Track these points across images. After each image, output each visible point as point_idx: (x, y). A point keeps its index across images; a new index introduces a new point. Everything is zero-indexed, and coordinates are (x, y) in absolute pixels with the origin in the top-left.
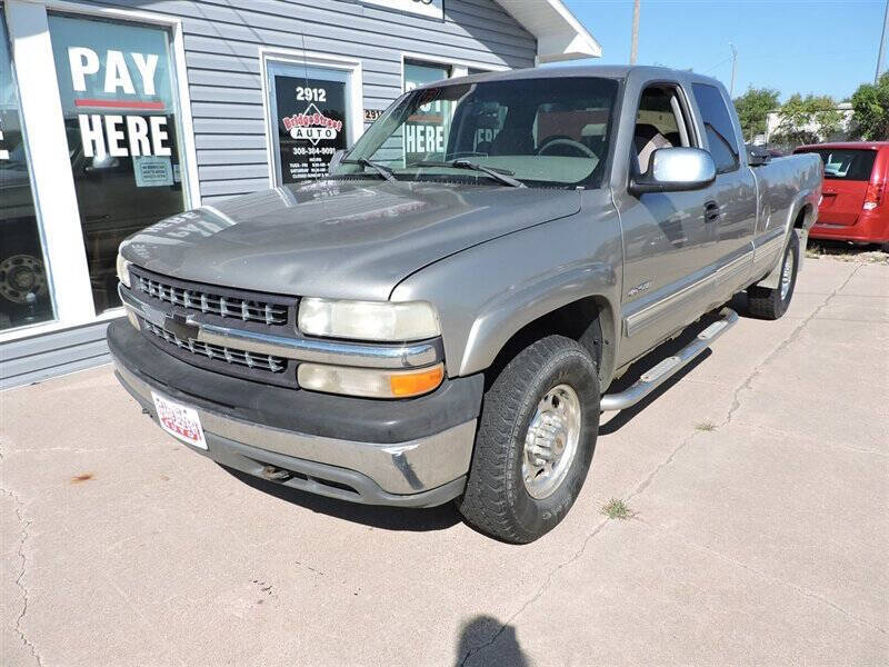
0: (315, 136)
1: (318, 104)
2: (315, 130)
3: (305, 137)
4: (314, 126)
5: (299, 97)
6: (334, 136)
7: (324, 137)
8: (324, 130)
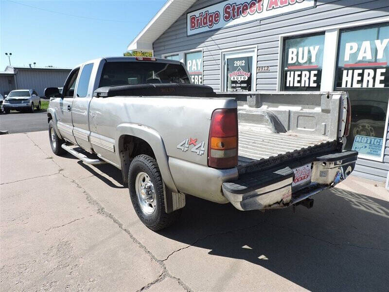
0: (239, 79)
1: (242, 67)
2: (239, 77)
3: (236, 80)
4: (239, 75)
5: (235, 65)
6: (247, 79)
7: (242, 79)
8: (243, 77)
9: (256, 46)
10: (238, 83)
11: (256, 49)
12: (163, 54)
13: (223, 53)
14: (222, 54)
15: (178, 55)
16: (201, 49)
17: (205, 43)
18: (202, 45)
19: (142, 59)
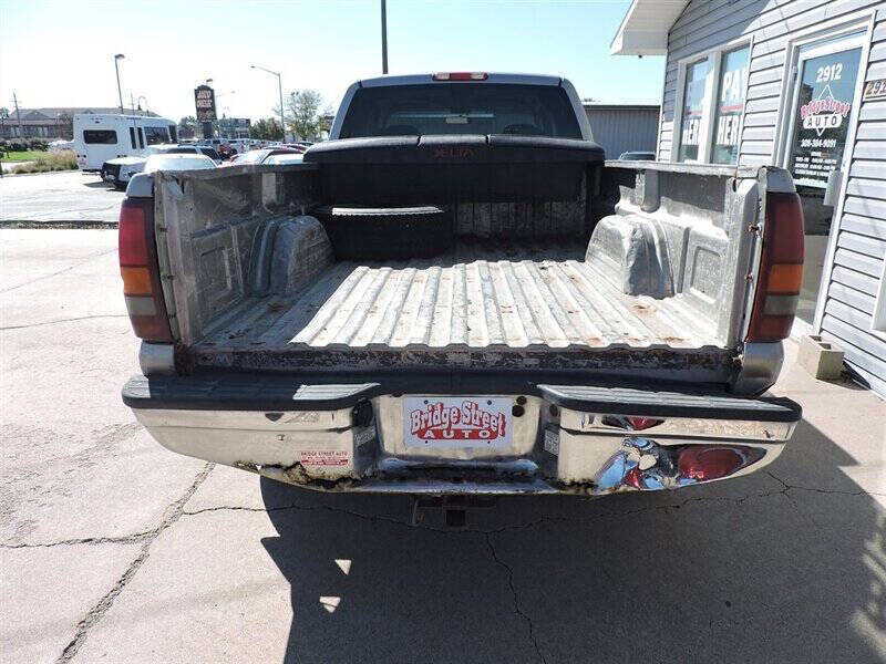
0: (822, 125)
1: (833, 84)
2: (823, 118)
3: (814, 126)
4: (824, 112)
5: (818, 80)
6: (838, 123)
7: (829, 125)
8: (830, 117)
9: (871, 11)
10: (817, 137)
11: (870, 23)
12: (681, 58)
13: (795, 44)
14: (790, 46)
15: (706, 59)
16: (750, 36)
17: (762, 17)
18: (755, 24)
19: (447, 78)
